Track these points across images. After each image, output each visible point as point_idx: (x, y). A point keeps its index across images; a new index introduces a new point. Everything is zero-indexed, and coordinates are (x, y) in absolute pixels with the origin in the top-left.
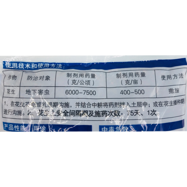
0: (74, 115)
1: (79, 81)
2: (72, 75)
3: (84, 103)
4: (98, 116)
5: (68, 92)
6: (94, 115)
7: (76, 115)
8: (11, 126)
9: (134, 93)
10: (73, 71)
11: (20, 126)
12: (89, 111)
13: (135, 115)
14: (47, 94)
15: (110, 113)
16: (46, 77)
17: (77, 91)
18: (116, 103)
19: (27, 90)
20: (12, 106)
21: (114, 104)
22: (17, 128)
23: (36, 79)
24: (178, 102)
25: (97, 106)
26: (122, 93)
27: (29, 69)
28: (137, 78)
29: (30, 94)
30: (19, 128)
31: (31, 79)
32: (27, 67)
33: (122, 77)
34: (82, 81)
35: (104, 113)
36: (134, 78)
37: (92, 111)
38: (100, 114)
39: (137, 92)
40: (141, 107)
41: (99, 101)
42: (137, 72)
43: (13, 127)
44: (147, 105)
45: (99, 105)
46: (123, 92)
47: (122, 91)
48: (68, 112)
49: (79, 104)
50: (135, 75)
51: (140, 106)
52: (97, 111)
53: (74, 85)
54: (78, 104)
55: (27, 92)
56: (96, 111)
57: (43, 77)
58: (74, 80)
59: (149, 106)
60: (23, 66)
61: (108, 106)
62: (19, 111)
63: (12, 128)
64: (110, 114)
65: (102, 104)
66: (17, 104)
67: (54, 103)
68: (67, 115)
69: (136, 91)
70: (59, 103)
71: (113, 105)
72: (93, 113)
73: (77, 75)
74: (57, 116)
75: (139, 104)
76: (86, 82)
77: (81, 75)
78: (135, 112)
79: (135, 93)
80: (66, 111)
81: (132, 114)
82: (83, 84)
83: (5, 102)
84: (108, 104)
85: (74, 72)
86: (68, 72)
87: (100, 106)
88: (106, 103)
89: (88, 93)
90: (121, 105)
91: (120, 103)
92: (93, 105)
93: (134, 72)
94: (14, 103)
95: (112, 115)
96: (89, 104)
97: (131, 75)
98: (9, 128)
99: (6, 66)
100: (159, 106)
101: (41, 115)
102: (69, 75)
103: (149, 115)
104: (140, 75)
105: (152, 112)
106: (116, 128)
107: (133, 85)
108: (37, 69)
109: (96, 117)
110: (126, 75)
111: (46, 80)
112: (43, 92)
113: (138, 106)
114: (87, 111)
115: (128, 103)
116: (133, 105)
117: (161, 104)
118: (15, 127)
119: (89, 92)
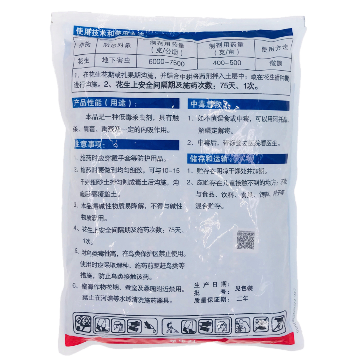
0: (159, 87)
1: (165, 50)
2: (157, 43)
3: (171, 74)
4: (187, 88)
5: (152, 61)
6: (182, 86)
7: (161, 87)
8: (84, 101)
9: (228, 63)
10: (157, 39)
11: (95, 100)
12: (177, 82)
13: (229, 88)
14: (127, 63)
15: (201, 84)
16: (126, 44)
17: (163, 60)
18: (208, 74)
19: (104, 58)
20: (84, 77)
21: (206, 75)
22: (91, 102)
23: (114, 46)
24: (281, 78)
25: (186, 78)
26: (215, 63)
27: (104, 37)
28: (233, 48)
29: (107, 62)
30: (93, 102)
31: (108, 46)
32: (102, 35)
33: (216, 47)
34: (168, 49)
35: (194, 85)
36: (230, 48)
37: (181, 83)
38: (189, 85)
39: (232, 63)
40: (237, 79)
41: (189, 73)
42: (233, 41)
43: (86, 101)
44: (243, 77)
45: (188, 77)
46: (217, 63)
47: (215, 61)
48: (151, 84)
49: (165, 75)
50: (232, 45)
51: (235, 78)
52: (186, 83)
53: (159, 54)
54: (163, 75)
55: (104, 60)
56: (184, 83)
57: (123, 44)
58: (159, 48)
59: (246, 78)
60: (98, 33)
61: (199, 77)
62: (94, 82)
63: (84, 103)
64: (201, 86)
65: (191, 75)
66: (91, 75)
67: (135, 73)
68: (150, 87)
69: (231, 61)
70: (141, 74)
71: (204, 76)
72: (181, 85)
73: (162, 43)
74: (139, 88)
75: (235, 76)
76: (173, 51)
77: (168, 43)
78: (229, 85)
79: (230, 63)
80: (149, 82)
81: (226, 86)
82: (170, 53)
83: (76, 74)
84: (199, 75)
85: (159, 41)
86: (152, 40)
87: (190, 77)
88: (196, 74)
89: (175, 64)
90: (213, 76)
91: (212, 73)
92: (182, 76)
93: (230, 42)
94: (87, 74)
95: (203, 87)
96: (176, 76)
97: (226, 44)
98: (81, 103)
99: (76, 32)
100: (257, 79)
101: (120, 87)
102: (152, 43)
103: (245, 88)
104: (237, 45)
105: (249, 85)
106: (207, 103)
107: (228, 55)
108: (115, 37)
109: (185, 88)
110: (220, 45)
111: (126, 47)
112: (122, 60)
113: (234, 77)
114: (175, 82)
115: (222, 75)
116: (227, 77)
117: (260, 77)
118: (88, 101)
119: (177, 63)
